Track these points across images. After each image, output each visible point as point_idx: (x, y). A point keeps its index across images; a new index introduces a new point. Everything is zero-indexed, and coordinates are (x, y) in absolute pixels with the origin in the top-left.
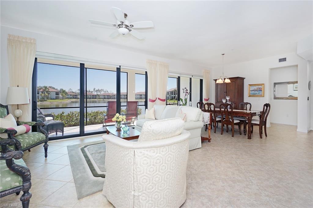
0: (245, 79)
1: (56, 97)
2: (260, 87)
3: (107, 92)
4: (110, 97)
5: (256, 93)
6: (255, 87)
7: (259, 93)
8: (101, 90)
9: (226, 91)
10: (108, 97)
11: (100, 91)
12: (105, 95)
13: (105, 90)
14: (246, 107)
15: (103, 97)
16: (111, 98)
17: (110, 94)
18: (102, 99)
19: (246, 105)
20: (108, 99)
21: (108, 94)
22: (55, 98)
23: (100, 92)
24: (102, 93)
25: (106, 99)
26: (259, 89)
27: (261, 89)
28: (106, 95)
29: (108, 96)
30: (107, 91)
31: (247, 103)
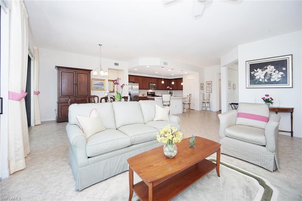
0: (91, 72)
2: (102, 82)
5: (99, 87)
6: (98, 81)
7: (101, 87)
9: (76, 83)
14: (94, 100)
19: (94, 98)
26: (101, 84)
27: (103, 84)
31: (95, 96)
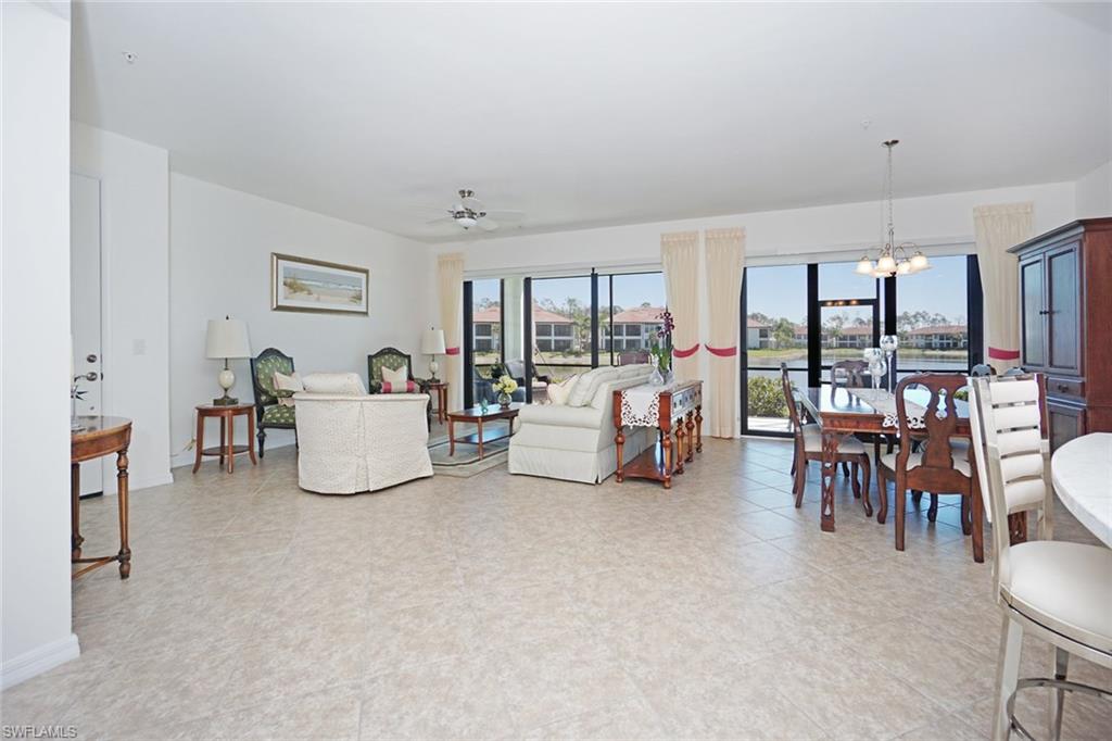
1: (761, 342)
3: (941, 324)
4: (951, 341)
8: (915, 316)
10: (945, 341)
11: (913, 320)
12: (928, 336)
13: (933, 317)
15: (922, 342)
16: (955, 345)
17: (953, 331)
18: (917, 347)
20: (942, 349)
21: (942, 331)
22: (758, 346)
23: (910, 323)
24: (921, 325)
25: (934, 349)
28: (936, 335)
29: (942, 338)
30: (944, 320)
